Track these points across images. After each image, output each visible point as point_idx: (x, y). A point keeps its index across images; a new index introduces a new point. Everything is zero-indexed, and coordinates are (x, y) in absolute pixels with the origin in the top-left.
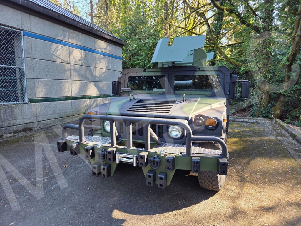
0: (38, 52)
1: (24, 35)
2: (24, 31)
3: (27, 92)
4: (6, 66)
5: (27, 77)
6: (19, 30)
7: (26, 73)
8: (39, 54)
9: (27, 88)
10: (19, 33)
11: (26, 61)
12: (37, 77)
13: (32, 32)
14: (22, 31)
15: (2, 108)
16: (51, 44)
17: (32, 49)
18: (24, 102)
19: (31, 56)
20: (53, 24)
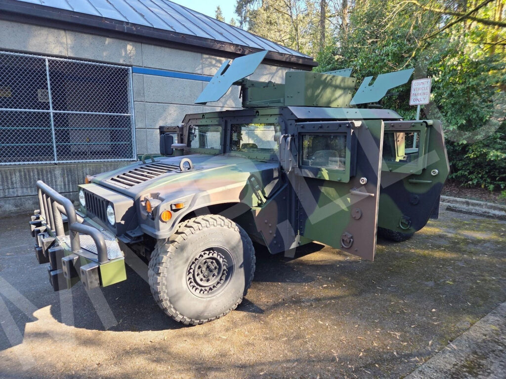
0: (153, 92)
1: (133, 73)
2: (133, 67)
3: (136, 146)
4: (108, 114)
5: (136, 127)
6: (126, 66)
7: (135, 122)
8: (154, 96)
9: (136, 141)
10: (126, 71)
11: (135, 106)
12: (150, 127)
13: (145, 67)
14: (130, 68)
15: (102, 166)
16: (173, 80)
17: (144, 90)
18: (132, 159)
19: (143, 99)
20: (177, 50)
